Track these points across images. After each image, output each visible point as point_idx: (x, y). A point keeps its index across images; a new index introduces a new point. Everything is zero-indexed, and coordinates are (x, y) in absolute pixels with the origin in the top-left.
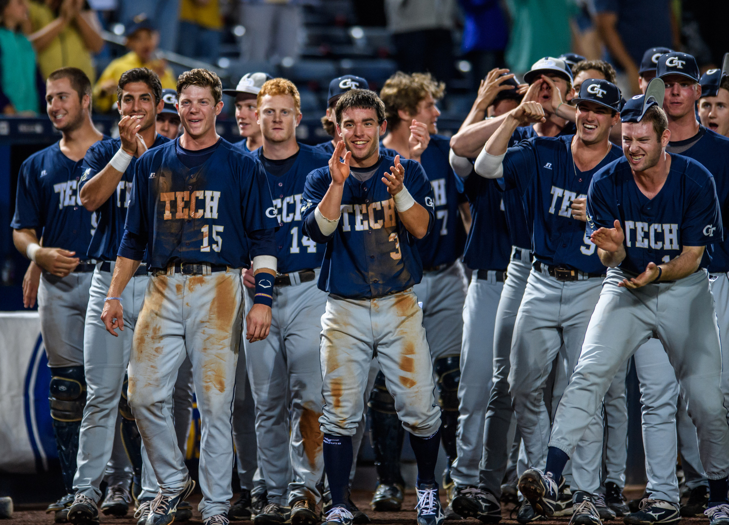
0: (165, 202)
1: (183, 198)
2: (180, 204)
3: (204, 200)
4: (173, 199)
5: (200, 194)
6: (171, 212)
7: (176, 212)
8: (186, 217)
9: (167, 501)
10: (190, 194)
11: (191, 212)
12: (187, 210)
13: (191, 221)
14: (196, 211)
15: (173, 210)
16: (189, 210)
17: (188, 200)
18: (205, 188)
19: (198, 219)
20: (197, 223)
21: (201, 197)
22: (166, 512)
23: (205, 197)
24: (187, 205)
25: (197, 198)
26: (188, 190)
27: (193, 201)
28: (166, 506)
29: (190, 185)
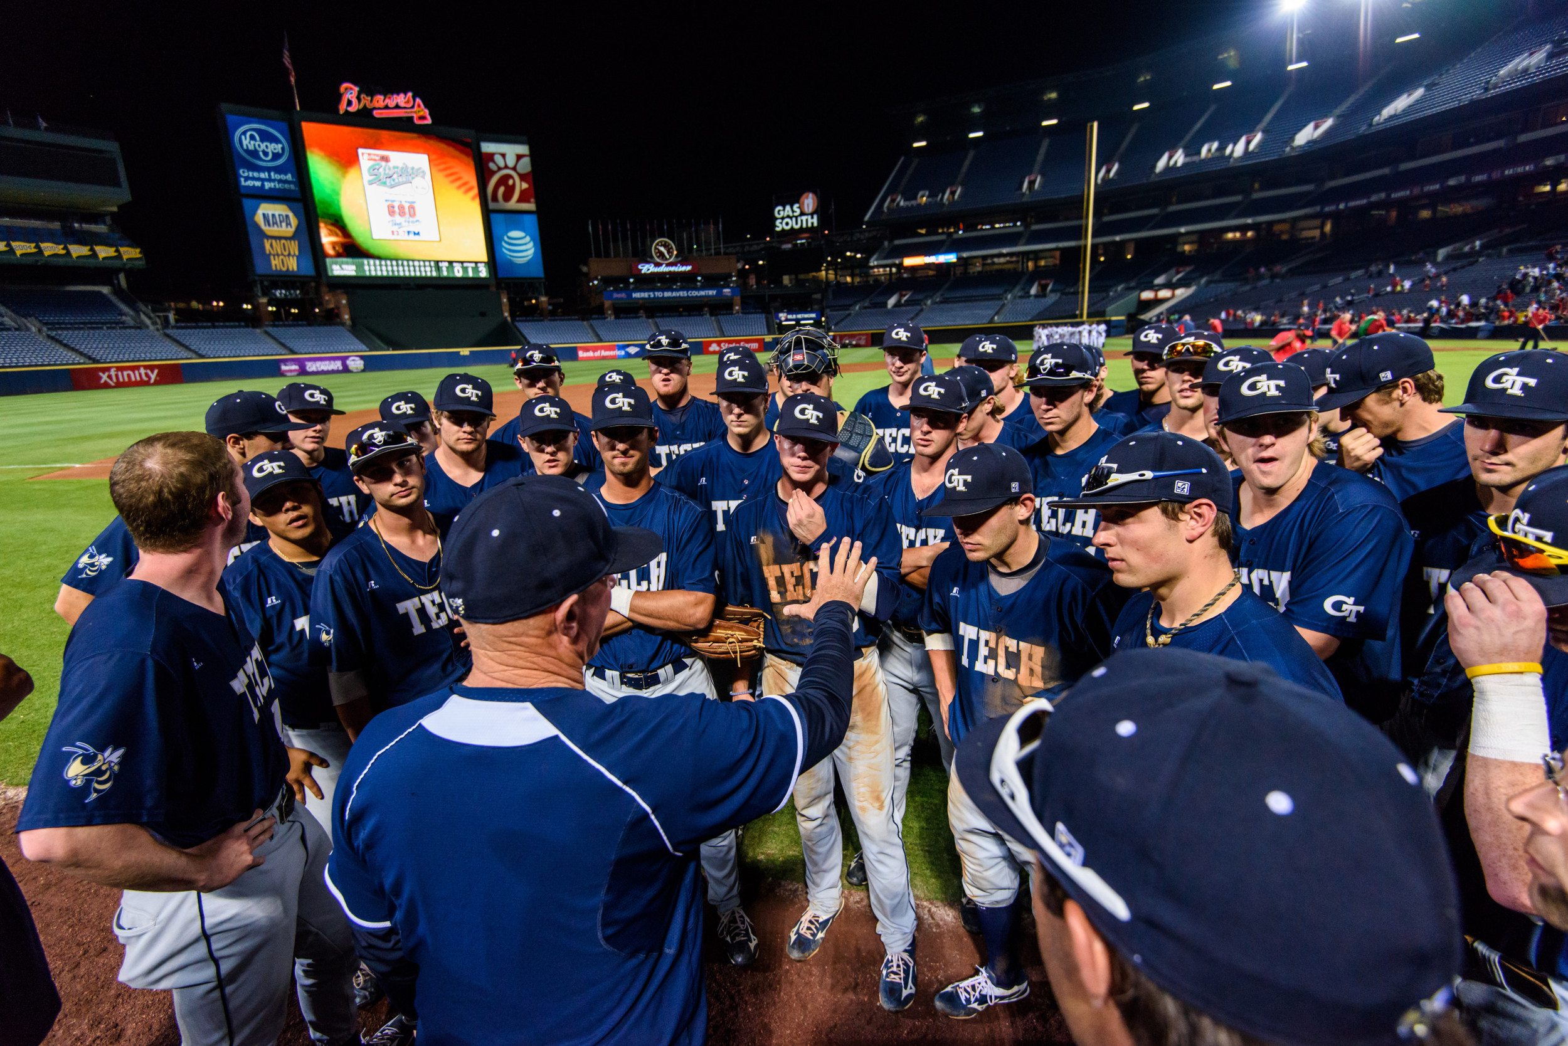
1: (792, 573)
2: (790, 581)
4: (779, 574)
6: (779, 593)
7: (786, 591)
9: (817, 921)
10: (801, 566)
11: (806, 590)
12: (801, 587)
15: (782, 589)
16: (804, 588)
17: (800, 574)
22: (814, 935)
28: (816, 927)
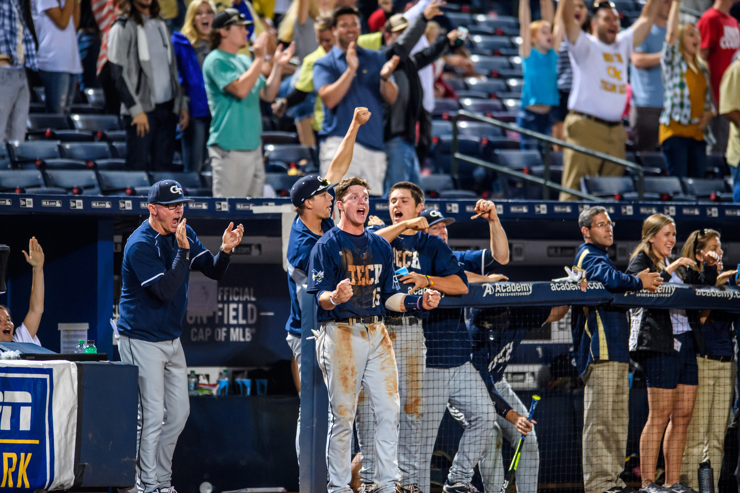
0: (351, 272)
3: (374, 272)
5: (371, 267)
8: (363, 284)
13: (367, 286)
14: (370, 279)
18: (374, 263)
19: (371, 285)
20: (370, 288)
21: (372, 269)
23: (374, 269)
24: (363, 274)
25: (369, 270)
26: (363, 264)
27: (367, 273)
29: (364, 260)
